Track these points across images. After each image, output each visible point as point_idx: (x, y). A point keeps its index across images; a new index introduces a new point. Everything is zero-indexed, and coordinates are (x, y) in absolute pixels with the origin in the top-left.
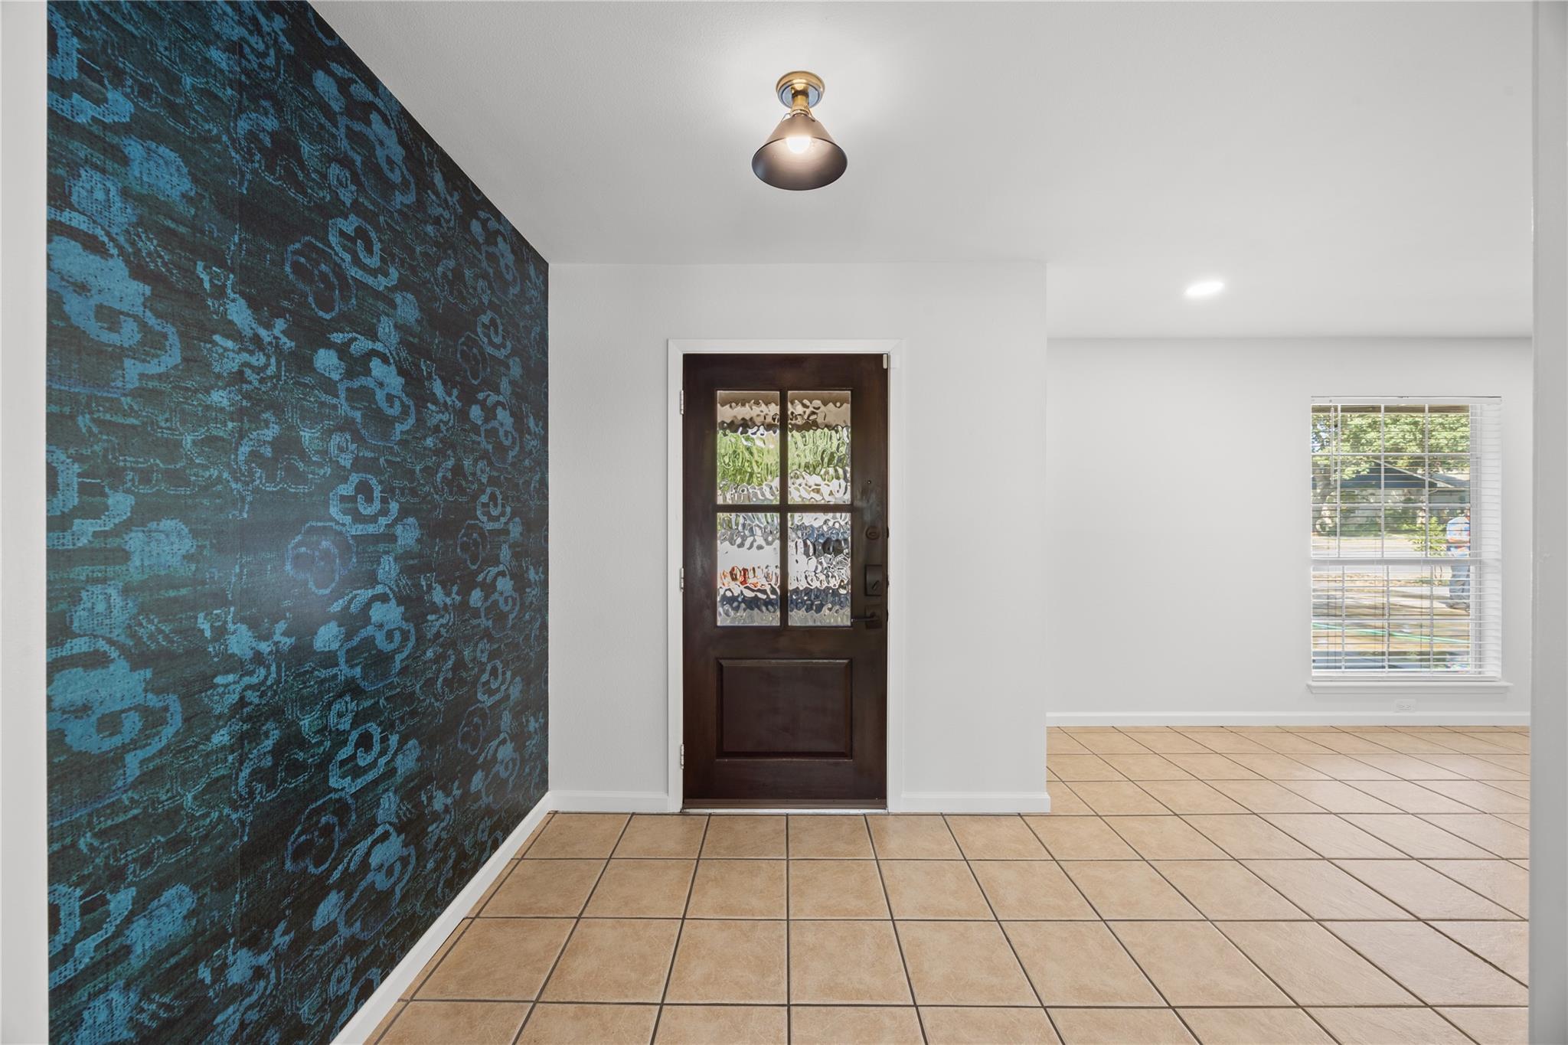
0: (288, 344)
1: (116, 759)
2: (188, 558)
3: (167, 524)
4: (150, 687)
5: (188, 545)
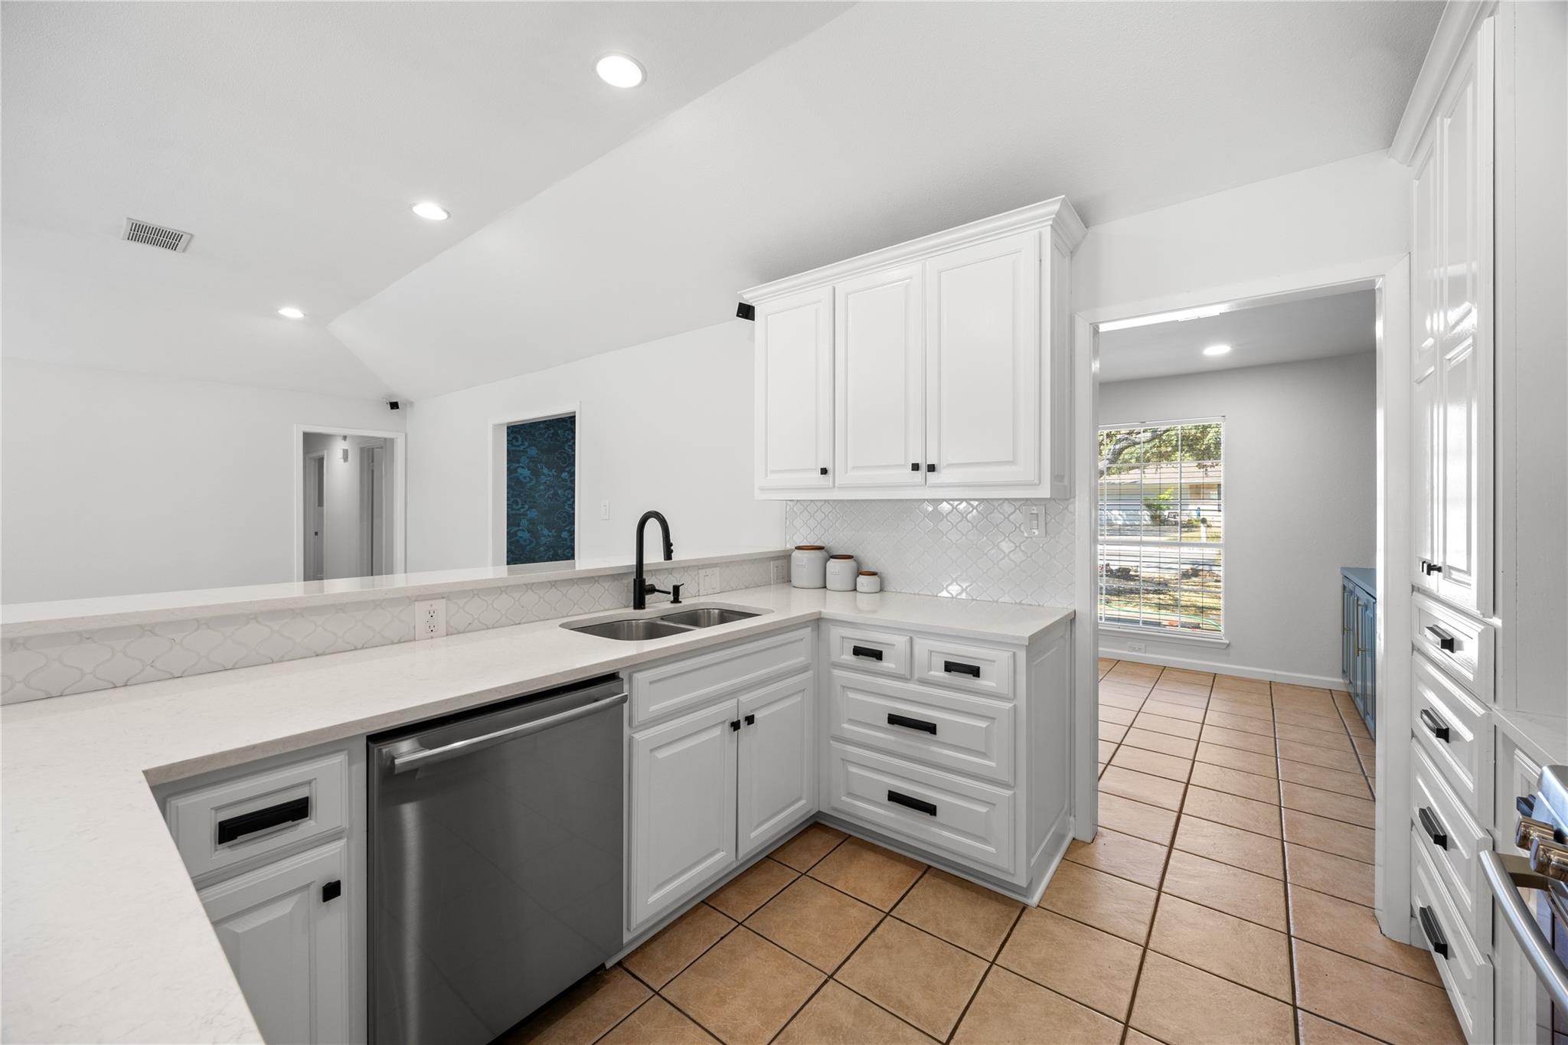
0: (556, 474)
1: (526, 546)
2: (536, 516)
3: (534, 510)
4: (531, 536)
5: (536, 514)
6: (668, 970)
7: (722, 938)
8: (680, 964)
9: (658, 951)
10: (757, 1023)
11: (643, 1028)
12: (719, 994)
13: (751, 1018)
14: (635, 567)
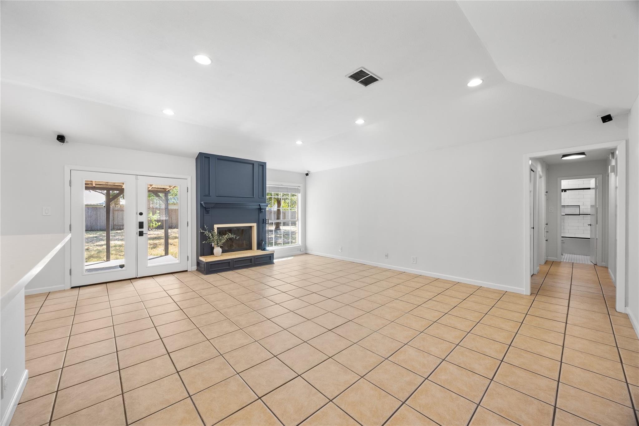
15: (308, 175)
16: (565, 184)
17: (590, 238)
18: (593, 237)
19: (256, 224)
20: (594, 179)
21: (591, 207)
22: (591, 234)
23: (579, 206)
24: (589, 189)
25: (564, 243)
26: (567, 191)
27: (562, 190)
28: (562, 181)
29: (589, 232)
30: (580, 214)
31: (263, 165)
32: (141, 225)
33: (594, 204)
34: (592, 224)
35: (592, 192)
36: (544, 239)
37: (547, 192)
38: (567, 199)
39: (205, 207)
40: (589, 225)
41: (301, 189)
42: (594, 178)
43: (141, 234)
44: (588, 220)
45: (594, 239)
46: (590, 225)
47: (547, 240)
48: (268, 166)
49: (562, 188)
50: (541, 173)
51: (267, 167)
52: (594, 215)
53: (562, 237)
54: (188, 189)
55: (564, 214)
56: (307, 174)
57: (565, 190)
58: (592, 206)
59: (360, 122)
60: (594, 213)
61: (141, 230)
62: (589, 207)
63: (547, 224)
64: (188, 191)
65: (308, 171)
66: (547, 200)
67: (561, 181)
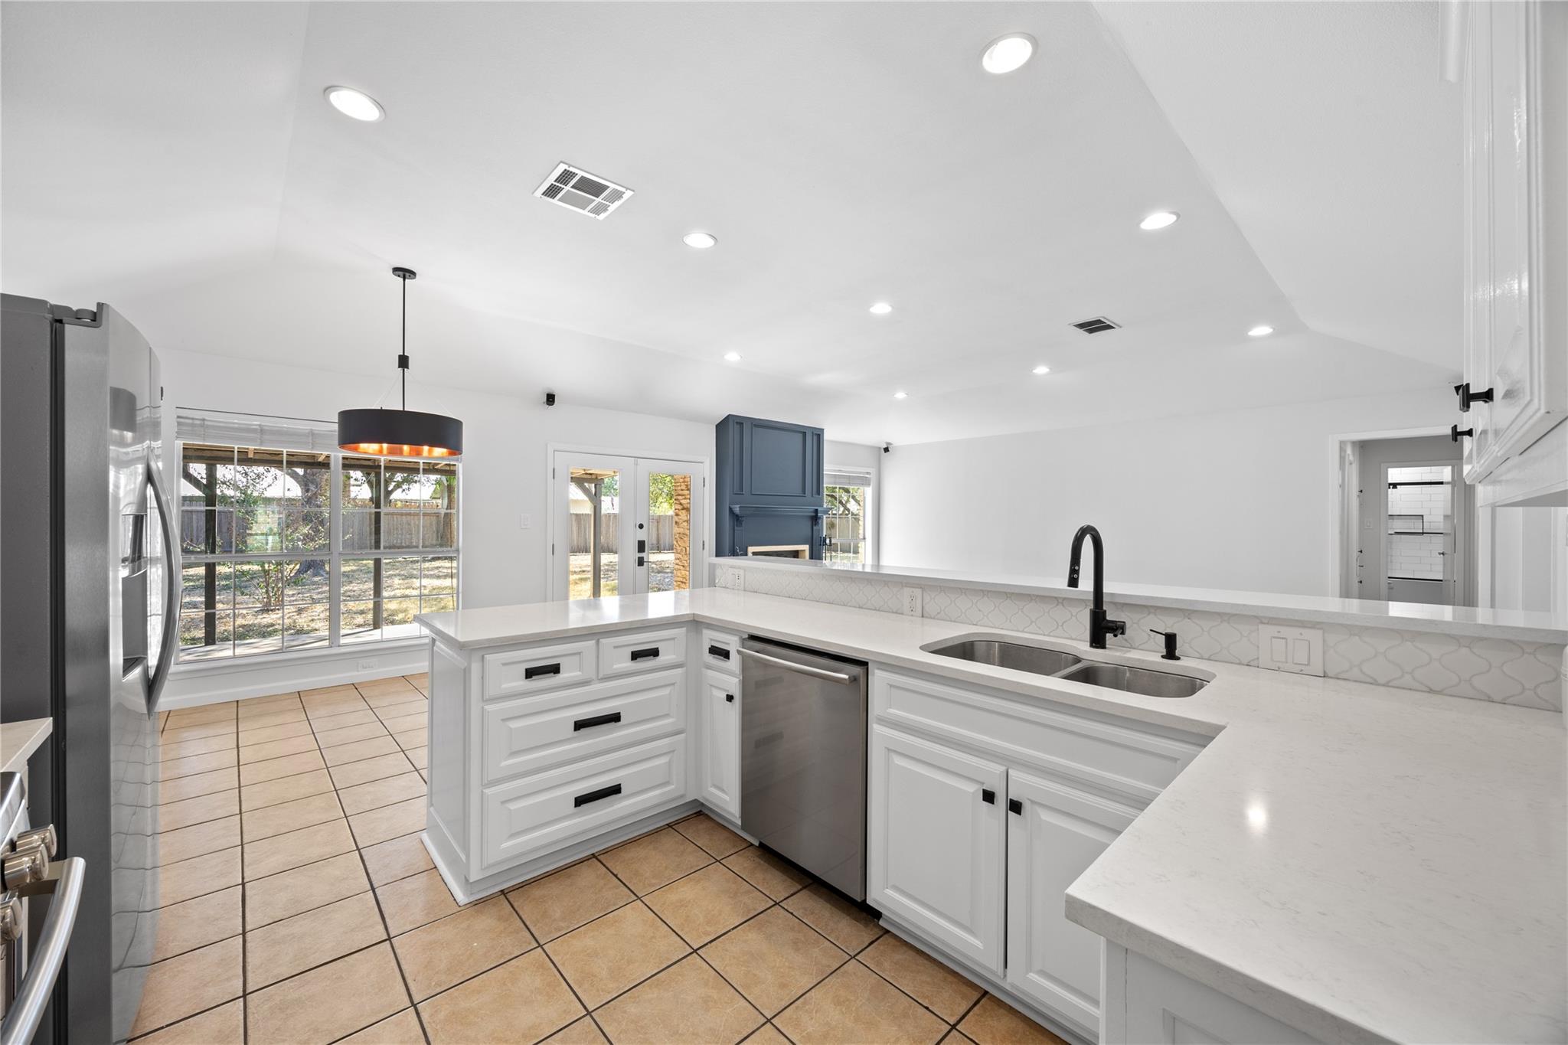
6: (879, 964)
7: (927, 1008)
8: (887, 973)
9: (902, 956)
10: (810, 1030)
11: (817, 950)
12: (848, 1000)
13: (817, 1025)
14: (1092, 594)
15: (888, 451)
16: (1395, 474)
17: (1441, 581)
18: (1448, 577)
19: (808, 546)
20: (1450, 468)
21: (1444, 519)
22: (1444, 575)
23: (1422, 516)
24: (1442, 483)
25: (1392, 588)
26: (1398, 486)
27: (1390, 484)
28: (1389, 469)
29: (1440, 568)
30: (1423, 533)
31: (818, 435)
32: (641, 547)
33: (1449, 513)
34: (1446, 552)
35: (1447, 488)
36: (1356, 580)
37: (1361, 491)
38: (1400, 501)
39: (737, 515)
40: (1440, 554)
41: (873, 477)
42: (1449, 465)
43: (641, 562)
44: (1438, 544)
45: (1449, 581)
46: (1443, 554)
47: (1361, 582)
48: (827, 436)
49: (1390, 481)
50: (1351, 458)
51: (825, 438)
52: (1450, 534)
53: (1389, 578)
54: (704, 482)
55: (1393, 532)
56: (886, 450)
57: (1395, 485)
58: (1446, 517)
59: (1042, 370)
60: (1450, 532)
61: (641, 555)
62: (1441, 519)
63: (1361, 552)
64: (704, 486)
65: (888, 444)
66: (1361, 505)
67: (1387, 470)
